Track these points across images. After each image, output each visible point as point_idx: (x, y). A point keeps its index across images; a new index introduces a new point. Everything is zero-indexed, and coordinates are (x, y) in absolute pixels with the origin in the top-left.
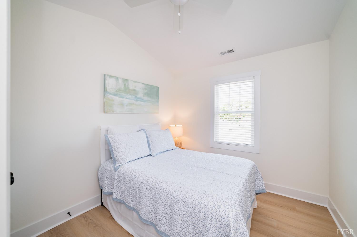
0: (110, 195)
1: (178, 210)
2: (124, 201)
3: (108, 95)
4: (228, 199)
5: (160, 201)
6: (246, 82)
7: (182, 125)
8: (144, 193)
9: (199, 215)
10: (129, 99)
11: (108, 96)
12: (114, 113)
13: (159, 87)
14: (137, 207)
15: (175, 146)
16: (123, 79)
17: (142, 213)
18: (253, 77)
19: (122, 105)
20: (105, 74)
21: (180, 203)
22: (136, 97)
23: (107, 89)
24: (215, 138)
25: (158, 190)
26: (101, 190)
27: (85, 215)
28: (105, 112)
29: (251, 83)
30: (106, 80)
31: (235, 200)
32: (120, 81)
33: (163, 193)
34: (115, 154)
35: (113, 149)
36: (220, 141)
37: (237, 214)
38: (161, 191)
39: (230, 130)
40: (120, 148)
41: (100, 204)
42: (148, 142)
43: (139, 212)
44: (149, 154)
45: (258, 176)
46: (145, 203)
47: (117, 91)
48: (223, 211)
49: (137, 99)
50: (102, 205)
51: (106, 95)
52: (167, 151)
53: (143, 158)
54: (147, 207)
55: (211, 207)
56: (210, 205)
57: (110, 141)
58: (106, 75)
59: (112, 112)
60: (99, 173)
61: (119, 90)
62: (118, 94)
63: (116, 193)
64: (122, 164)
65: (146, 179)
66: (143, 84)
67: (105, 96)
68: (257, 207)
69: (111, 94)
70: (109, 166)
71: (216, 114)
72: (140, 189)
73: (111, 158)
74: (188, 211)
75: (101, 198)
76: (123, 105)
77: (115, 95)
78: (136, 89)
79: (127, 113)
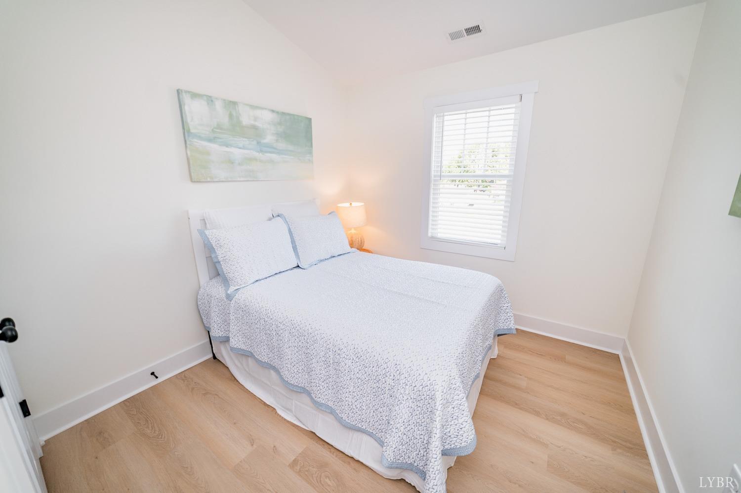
0: (225, 341)
1: (347, 371)
2: (252, 353)
3: (196, 140)
4: (437, 354)
5: (315, 354)
6: (504, 109)
7: (362, 204)
8: (286, 341)
9: (384, 379)
10: (244, 148)
12: (214, 182)
13: (311, 119)
14: (276, 363)
15: (349, 247)
16: (224, 100)
17: (285, 373)
18: (519, 97)
19: (231, 162)
20: (178, 88)
21: (352, 359)
22: (258, 143)
23: (191, 127)
24: (430, 231)
25: (310, 336)
26: (209, 332)
27: (184, 376)
28: (193, 180)
29: (513, 111)
30: (184, 105)
31: (450, 355)
32: (218, 105)
33: (321, 342)
34: (225, 268)
35: (220, 259)
36: (440, 235)
37: (451, 378)
38: (316, 338)
39: (470, 205)
40: (234, 257)
41: (211, 355)
42: (293, 242)
43: (281, 371)
44: (296, 265)
45: (504, 305)
46: (289, 357)
47: (214, 130)
48: (426, 374)
49: (263, 148)
50: (214, 357)
51: (190, 141)
52: (333, 257)
53: (283, 273)
54: (293, 365)
55: (405, 368)
56: (404, 365)
57: (211, 241)
58: (182, 92)
59: (209, 179)
60: (199, 303)
61: (219, 127)
62: (216, 137)
63: (237, 339)
64: (242, 287)
65: (289, 317)
66: (273, 111)
67: (188, 142)
68: (498, 356)
69: (200, 138)
70: (217, 290)
71: (435, 181)
72: (278, 334)
73: (219, 275)
74: (366, 373)
75: (210, 346)
76: (233, 163)
77: (210, 140)
78: (257, 124)
79: (242, 179)
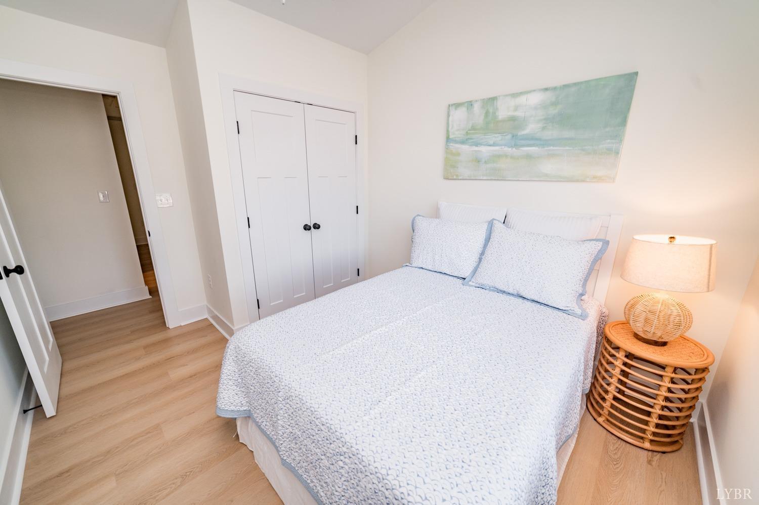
3: (451, 144)
10: (494, 145)
11: (450, 147)
12: (458, 179)
16: (483, 99)
19: (478, 161)
20: (449, 103)
22: (515, 136)
23: (451, 134)
28: (447, 178)
30: (450, 115)
32: (477, 107)
47: (469, 132)
49: (519, 141)
51: (448, 145)
59: (455, 177)
61: (473, 128)
62: (469, 139)
66: (546, 89)
67: (446, 147)
69: (456, 142)
77: (463, 142)
78: (517, 114)
79: (485, 178)
